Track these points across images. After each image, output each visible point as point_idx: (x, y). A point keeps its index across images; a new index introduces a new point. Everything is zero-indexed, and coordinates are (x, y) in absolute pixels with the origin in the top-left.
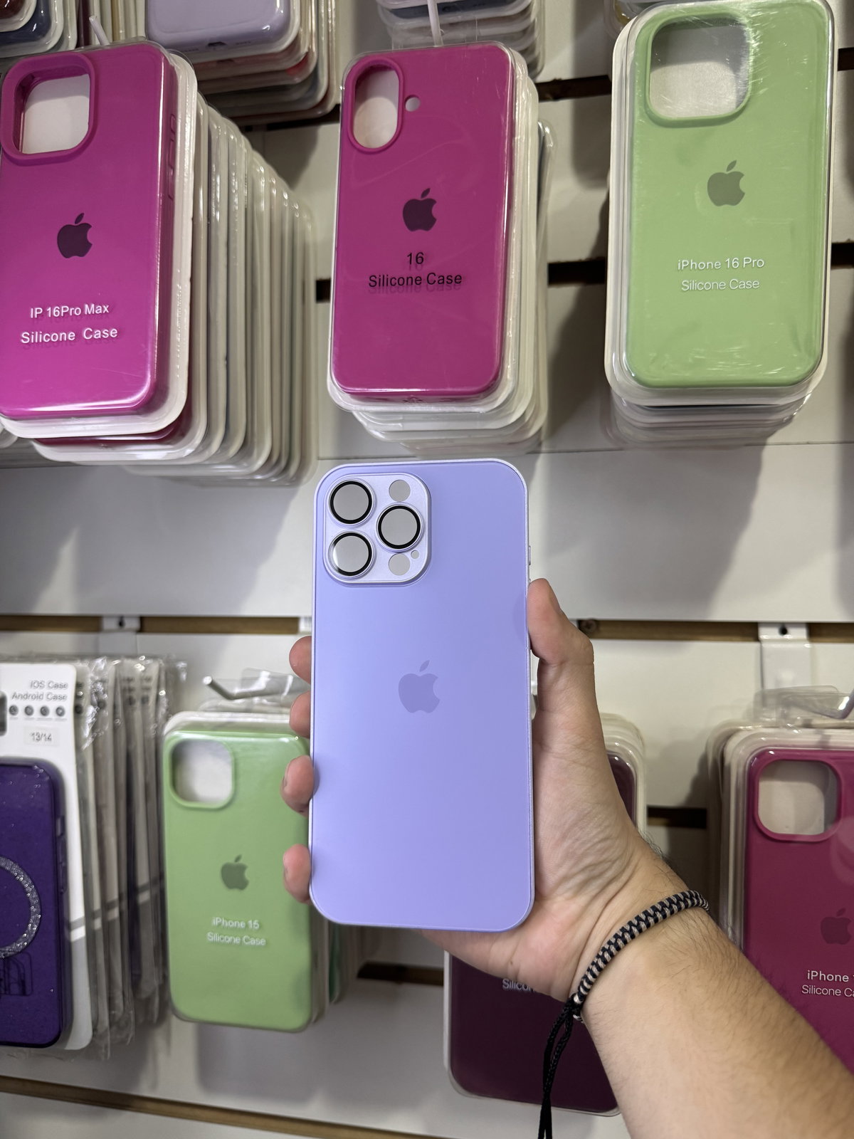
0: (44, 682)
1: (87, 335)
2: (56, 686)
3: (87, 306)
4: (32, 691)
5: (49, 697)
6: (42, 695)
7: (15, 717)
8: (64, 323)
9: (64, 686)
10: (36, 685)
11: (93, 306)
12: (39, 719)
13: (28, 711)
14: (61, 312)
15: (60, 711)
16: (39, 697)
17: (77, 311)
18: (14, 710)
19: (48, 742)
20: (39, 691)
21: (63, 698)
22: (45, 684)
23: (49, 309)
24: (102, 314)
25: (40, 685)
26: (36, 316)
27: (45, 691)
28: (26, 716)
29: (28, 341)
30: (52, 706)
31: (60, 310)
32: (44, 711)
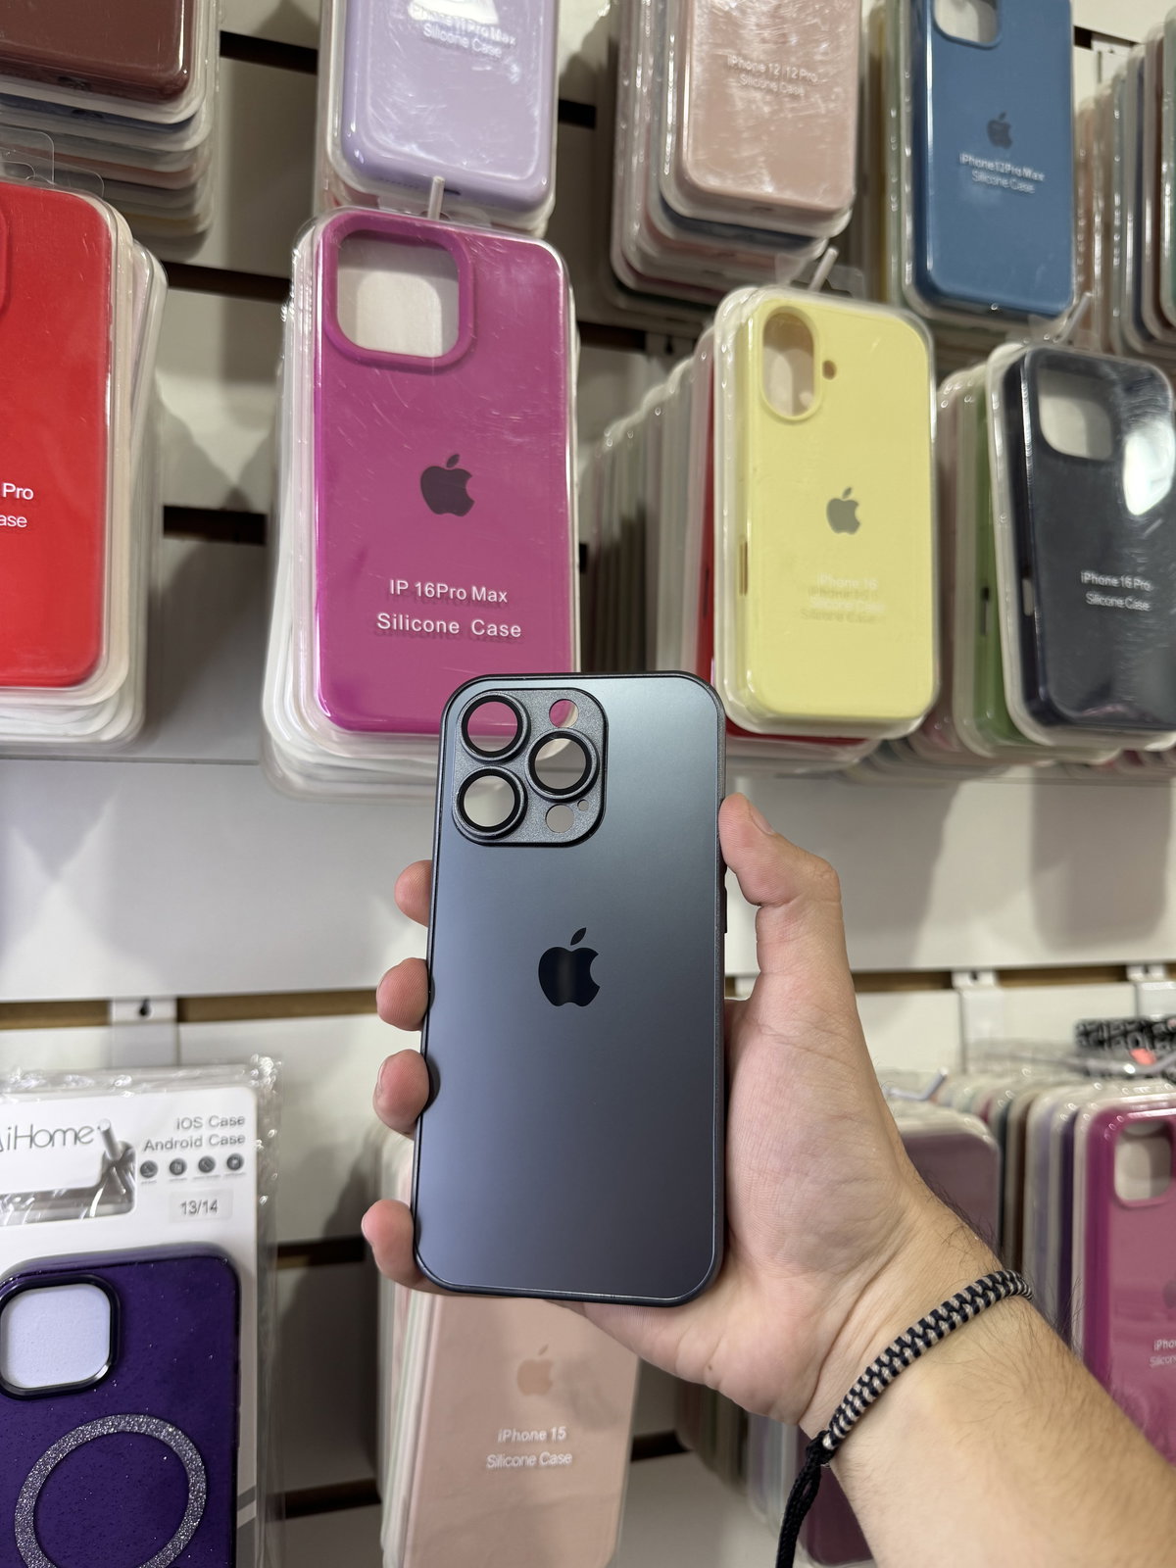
0: (201, 1119)
1: (478, 629)
2: (224, 1123)
3: (474, 589)
4: (180, 1136)
5: (213, 1141)
6: (201, 1140)
7: (148, 1180)
8: (441, 607)
9: (240, 1122)
10: (186, 1124)
11: (484, 589)
12: (196, 1178)
13: (177, 1168)
14: (436, 593)
15: (235, 1162)
16: (197, 1143)
17: (461, 594)
18: (148, 1170)
19: (210, 1214)
20: (194, 1134)
21: (240, 1140)
22: (204, 1121)
23: (419, 585)
24: (498, 603)
25: (195, 1123)
26: (399, 592)
27: (205, 1132)
28: (174, 1177)
29: (389, 626)
30: (220, 1155)
31: (435, 588)
32: (206, 1165)
